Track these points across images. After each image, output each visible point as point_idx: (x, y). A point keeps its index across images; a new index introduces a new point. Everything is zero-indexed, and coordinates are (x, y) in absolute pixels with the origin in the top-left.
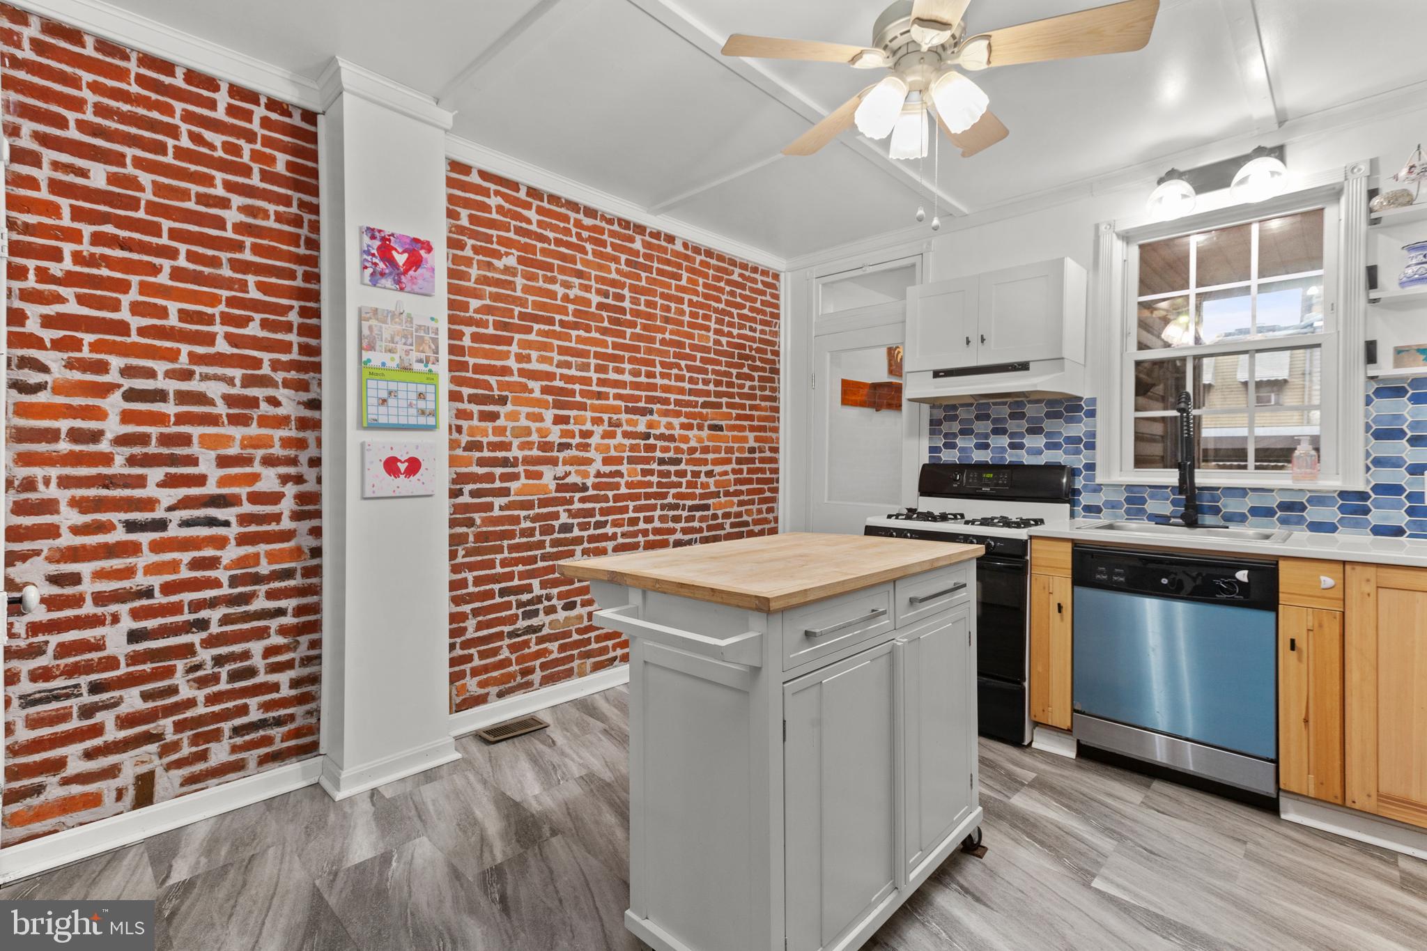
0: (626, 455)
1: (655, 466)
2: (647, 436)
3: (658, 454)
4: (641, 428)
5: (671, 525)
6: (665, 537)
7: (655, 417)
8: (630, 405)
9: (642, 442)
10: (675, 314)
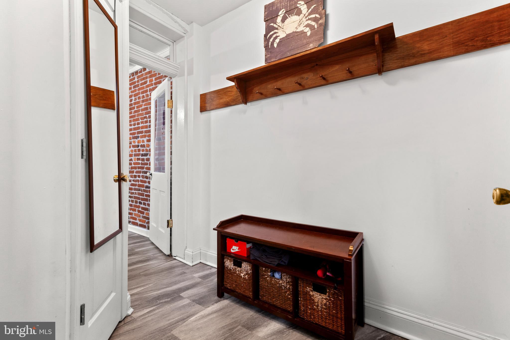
0: (134, 153)
1: (140, 157)
2: (138, 146)
3: (141, 152)
4: (137, 144)
5: (145, 179)
6: (143, 184)
7: (140, 139)
8: (133, 136)
9: (137, 148)
10: (146, 97)
